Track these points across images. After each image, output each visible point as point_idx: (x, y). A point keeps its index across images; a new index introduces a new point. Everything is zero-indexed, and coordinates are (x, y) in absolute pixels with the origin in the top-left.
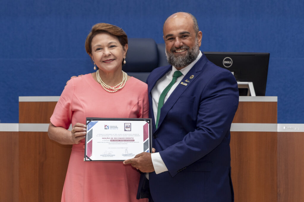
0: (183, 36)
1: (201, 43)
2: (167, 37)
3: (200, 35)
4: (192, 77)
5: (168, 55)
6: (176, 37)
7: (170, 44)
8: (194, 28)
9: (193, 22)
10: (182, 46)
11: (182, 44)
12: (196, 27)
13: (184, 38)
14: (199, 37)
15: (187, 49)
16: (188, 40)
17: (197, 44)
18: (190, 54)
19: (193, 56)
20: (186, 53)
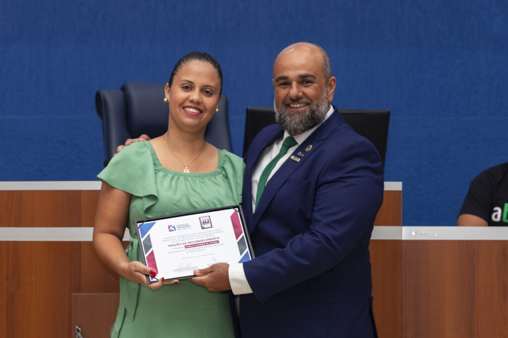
0: (304, 80)
1: (332, 95)
2: (277, 80)
3: (332, 83)
4: (309, 149)
5: (279, 111)
6: (293, 81)
7: (283, 92)
8: (323, 70)
9: (323, 60)
10: (301, 98)
11: (301, 94)
12: (327, 70)
13: (306, 85)
14: (331, 85)
15: (308, 104)
16: (311, 90)
17: (326, 98)
18: (313, 112)
19: (317, 116)
20: (307, 110)
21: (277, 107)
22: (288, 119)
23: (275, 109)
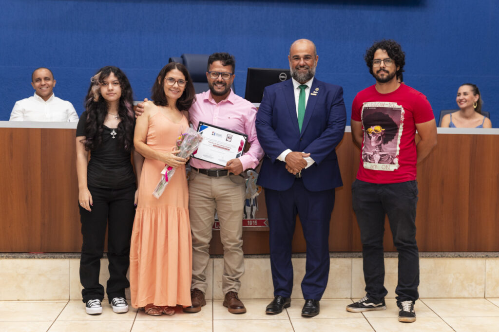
0: (306, 57)
2: (293, 57)
3: (317, 58)
4: (317, 89)
6: (301, 57)
7: (296, 62)
8: (314, 52)
10: (305, 66)
11: (305, 64)
13: (307, 60)
14: (316, 60)
15: (307, 68)
16: (309, 62)
18: (310, 72)
20: (307, 71)
21: (293, 69)
22: (298, 75)
23: (291, 70)
